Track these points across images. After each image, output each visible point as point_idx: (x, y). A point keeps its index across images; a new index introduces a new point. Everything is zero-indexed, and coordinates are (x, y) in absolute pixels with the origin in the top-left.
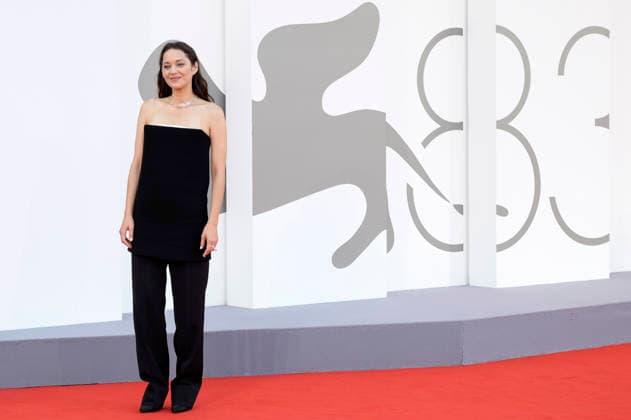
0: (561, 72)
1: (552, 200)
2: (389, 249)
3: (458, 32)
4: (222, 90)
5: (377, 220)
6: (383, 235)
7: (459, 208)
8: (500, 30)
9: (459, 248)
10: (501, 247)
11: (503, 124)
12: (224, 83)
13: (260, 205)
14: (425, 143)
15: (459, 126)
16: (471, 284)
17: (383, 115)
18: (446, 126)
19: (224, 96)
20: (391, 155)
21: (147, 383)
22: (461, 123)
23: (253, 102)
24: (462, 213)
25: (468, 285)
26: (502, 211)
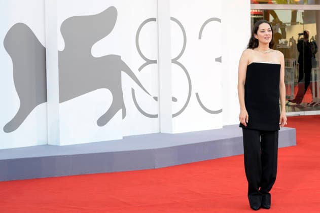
0: (200, 38)
1: (197, 94)
2: (123, 118)
3: (154, 20)
4: (44, 45)
5: (118, 104)
6: (120, 111)
7: (156, 98)
8: (172, 19)
9: (156, 116)
10: (174, 116)
11: (175, 61)
12: (45, 43)
13: (63, 98)
14: (140, 69)
15: (155, 62)
16: (162, 132)
17: (120, 57)
18: (149, 62)
19: (45, 49)
20: (124, 75)
22: (156, 61)
23: (59, 51)
24: (157, 101)
25: (160, 133)
26: (174, 100)
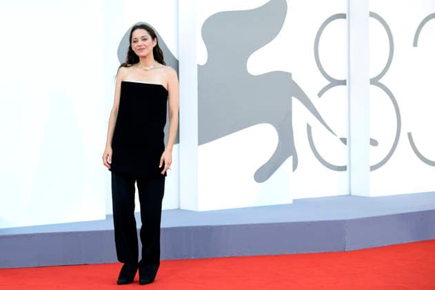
0: (415, 44)
1: (410, 135)
2: (294, 170)
3: (343, 16)
4: (176, 57)
5: (286, 149)
6: (290, 160)
7: (344, 141)
8: (372, 15)
9: (344, 168)
10: (373, 168)
11: (375, 81)
12: (178, 53)
13: (204, 138)
14: (320, 95)
15: (343, 83)
16: (352, 194)
17: (290, 74)
18: (335, 83)
19: (178, 62)
20: (296, 103)
21: (123, 264)
22: (345, 81)
23: (198, 66)
24: (346, 144)
25: (350, 195)
26: (374, 143)
